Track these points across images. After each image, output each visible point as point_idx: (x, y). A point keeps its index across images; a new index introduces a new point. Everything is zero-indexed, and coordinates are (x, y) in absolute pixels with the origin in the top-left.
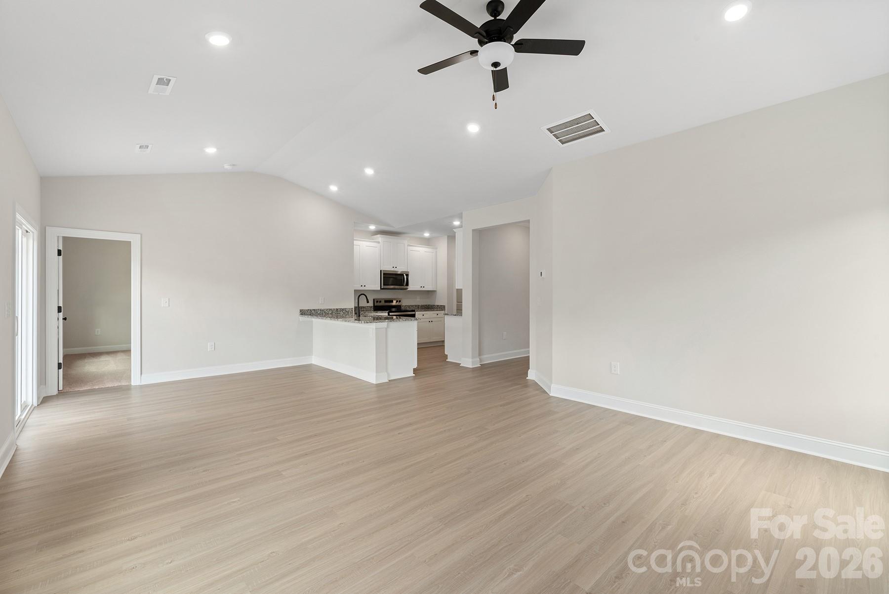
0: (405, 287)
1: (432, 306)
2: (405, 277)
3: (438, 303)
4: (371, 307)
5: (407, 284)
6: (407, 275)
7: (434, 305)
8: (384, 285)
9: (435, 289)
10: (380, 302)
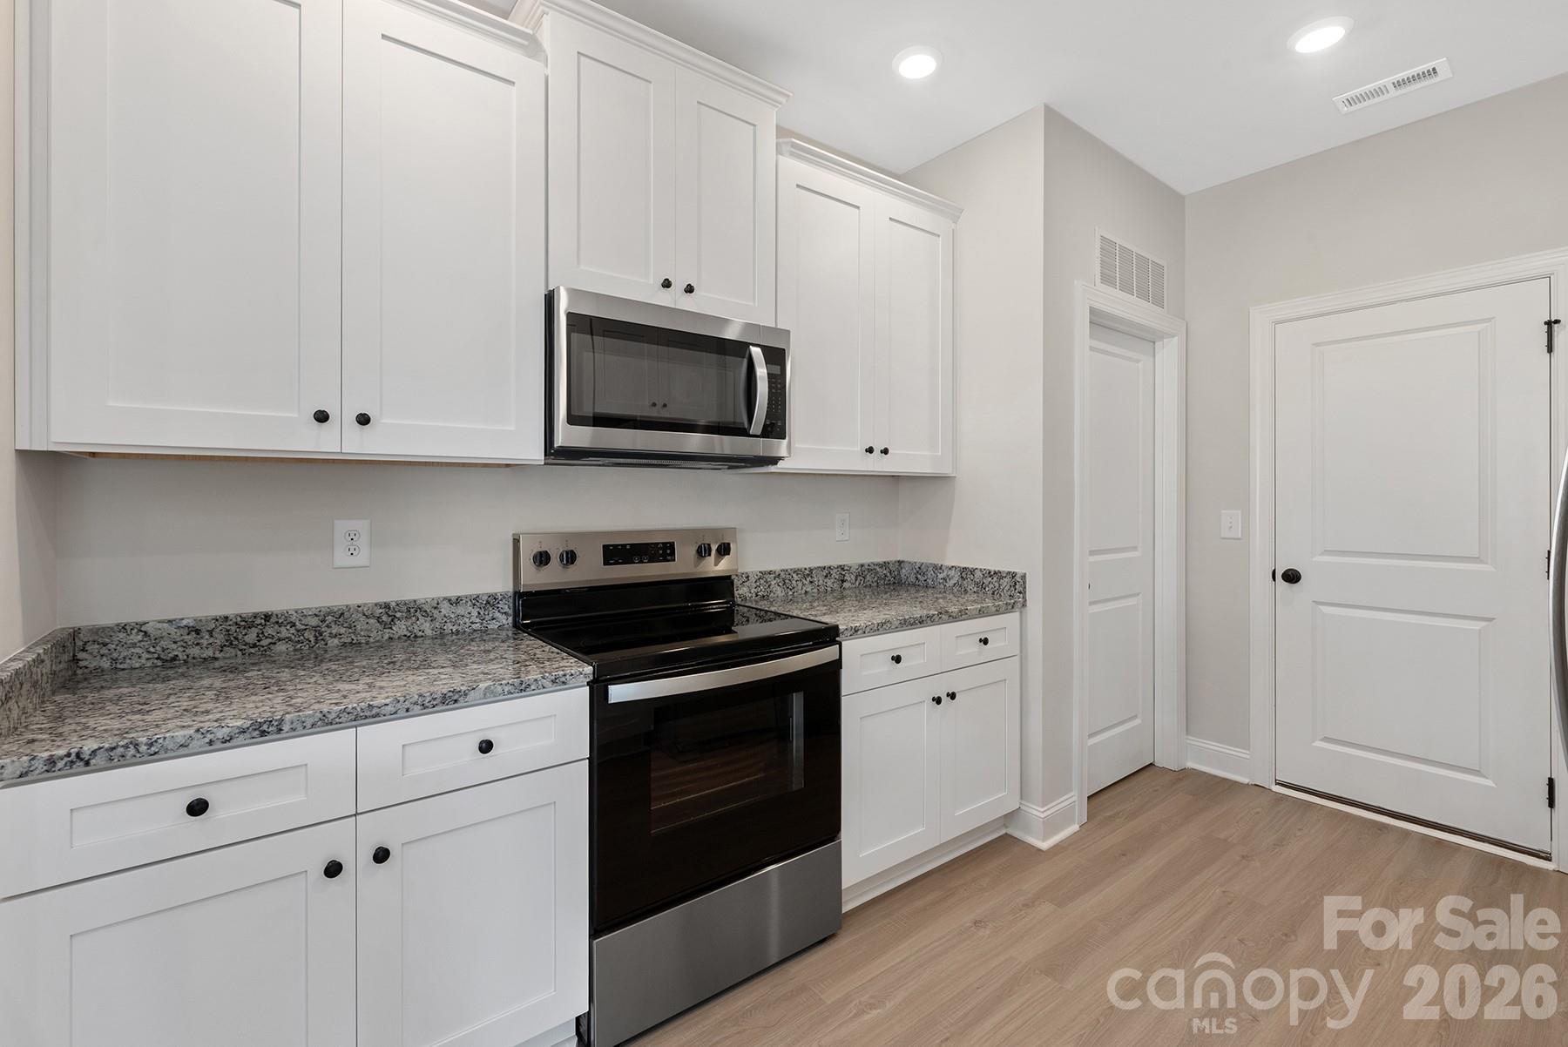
0: (760, 447)
1: (920, 570)
2: (761, 371)
3: (958, 553)
4: (492, 601)
5: (775, 428)
6: (776, 357)
7: (938, 568)
8: (572, 419)
9: (944, 469)
10: (570, 558)
